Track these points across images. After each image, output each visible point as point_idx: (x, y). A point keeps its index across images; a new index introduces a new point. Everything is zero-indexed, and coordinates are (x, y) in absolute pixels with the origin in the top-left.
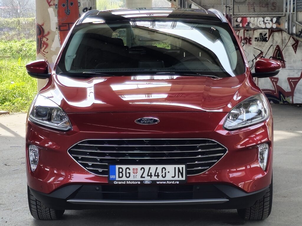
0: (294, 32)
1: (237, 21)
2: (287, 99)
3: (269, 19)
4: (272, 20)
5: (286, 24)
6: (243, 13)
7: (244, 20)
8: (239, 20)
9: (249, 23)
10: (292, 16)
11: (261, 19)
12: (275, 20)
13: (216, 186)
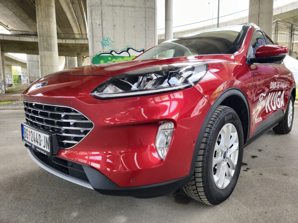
13: (83, 167)
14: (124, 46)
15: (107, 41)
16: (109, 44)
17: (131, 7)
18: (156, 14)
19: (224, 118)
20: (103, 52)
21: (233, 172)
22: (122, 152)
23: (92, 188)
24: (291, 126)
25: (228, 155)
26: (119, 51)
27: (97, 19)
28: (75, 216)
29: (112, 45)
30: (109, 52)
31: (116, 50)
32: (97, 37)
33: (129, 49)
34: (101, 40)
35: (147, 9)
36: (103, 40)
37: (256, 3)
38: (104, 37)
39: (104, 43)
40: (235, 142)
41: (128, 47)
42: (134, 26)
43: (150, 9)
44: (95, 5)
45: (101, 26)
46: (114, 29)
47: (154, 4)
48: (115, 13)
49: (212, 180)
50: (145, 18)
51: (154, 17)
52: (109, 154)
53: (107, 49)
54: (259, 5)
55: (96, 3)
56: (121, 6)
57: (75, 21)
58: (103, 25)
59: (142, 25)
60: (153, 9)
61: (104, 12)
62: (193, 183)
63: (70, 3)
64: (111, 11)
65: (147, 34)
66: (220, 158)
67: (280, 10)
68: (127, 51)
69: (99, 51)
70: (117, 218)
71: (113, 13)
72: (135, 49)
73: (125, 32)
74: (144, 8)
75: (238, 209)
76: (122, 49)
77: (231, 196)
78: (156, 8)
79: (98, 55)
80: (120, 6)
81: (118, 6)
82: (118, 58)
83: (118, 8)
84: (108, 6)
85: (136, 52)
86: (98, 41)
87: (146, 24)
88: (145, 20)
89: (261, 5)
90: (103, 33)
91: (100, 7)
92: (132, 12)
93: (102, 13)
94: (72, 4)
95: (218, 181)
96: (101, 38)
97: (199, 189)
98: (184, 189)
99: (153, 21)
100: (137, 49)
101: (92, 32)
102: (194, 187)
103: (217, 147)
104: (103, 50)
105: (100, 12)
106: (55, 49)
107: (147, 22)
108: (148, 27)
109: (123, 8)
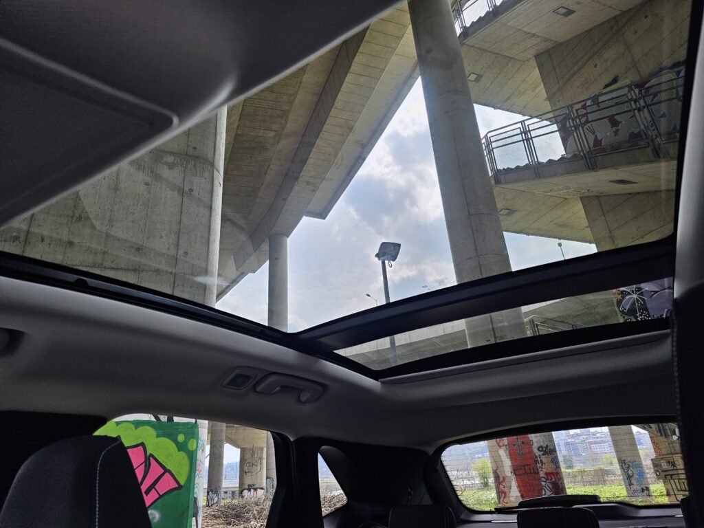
17: (127, 270)
35: (178, 277)
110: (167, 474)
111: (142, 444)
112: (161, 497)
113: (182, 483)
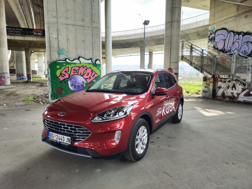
0: (234, 79)
1: (216, 76)
2: (236, 99)
3: (226, 75)
4: (227, 76)
5: (232, 77)
6: (218, 74)
7: (219, 76)
8: (217, 76)
9: (220, 77)
10: (234, 75)
11: (224, 75)
12: (228, 76)
13: (86, 149)
14: (76, 55)
15: (62, 51)
16: (64, 53)
17: (81, 26)
18: (100, 32)
19: (140, 125)
20: (59, 59)
21: (145, 147)
22: (98, 143)
23: (91, 157)
24: (181, 118)
25: (142, 139)
26: (72, 59)
27: (54, 34)
28: (78, 171)
29: (66, 54)
30: (64, 60)
31: (69, 58)
32: (54, 47)
33: (79, 57)
34: (57, 50)
35: (93, 28)
36: (59, 50)
37: (169, 28)
38: (60, 47)
39: (60, 53)
40: (146, 133)
41: (79, 56)
42: (84, 41)
43: (96, 29)
44: (52, 23)
45: (57, 39)
46: (68, 42)
47: (98, 25)
48: (69, 30)
49: (135, 151)
50: (92, 35)
51: (99, 34)
52: (92, 144)
53: (62, 57)
54: (171, 30)
55: (53, 21)
56: (74, 25)
57: (23, 20)
58: (59, 38)
59: (90, 40)
60: (98, 29)
61: (60, 29)
62: (128, 152)
63: (19, 4)
64: (65, 28)
65: (93, 47)
66: (139, 141)
67: (188, 26)
68: (78, 59)
69: (55, 59)
70: (97, 170)
71: (67, 30)
72: (84, 58)
73: (76, 45)
74: (91, 27)
75: (146, 162)
76: (75, 57)
77: (144, 157)
78: (100, 28)
79: (54, 61)
80: (72, 25)
81: (71, 25)
82: (71, 64)
83: (71, 26)
84: (63, 24)
85: (86, 60)
86: (55, 51)
87: (93, 39)
88: (92, 36)
89: (172, 30)
90: (58, 45)
91: (56, 24)
92: (82, 30)
93: (58, 29)
94: (21, 6)
95: (138, 151)
96: (57, 49)
97: (130, 155)
98: (124, 155)
99: (99, 38)
100: (86, 58)
101: (50, 43)
102: (129, 154)
103: (137, 137)
104: (59, 58)
105: (56, 28)
106: (5, 45)
107: (93, 38)
108: (95, 42)
109: (75, 27)
110: (96, 74)
111: (91, 68)
112: (95, 78)
113: (99, 75)
